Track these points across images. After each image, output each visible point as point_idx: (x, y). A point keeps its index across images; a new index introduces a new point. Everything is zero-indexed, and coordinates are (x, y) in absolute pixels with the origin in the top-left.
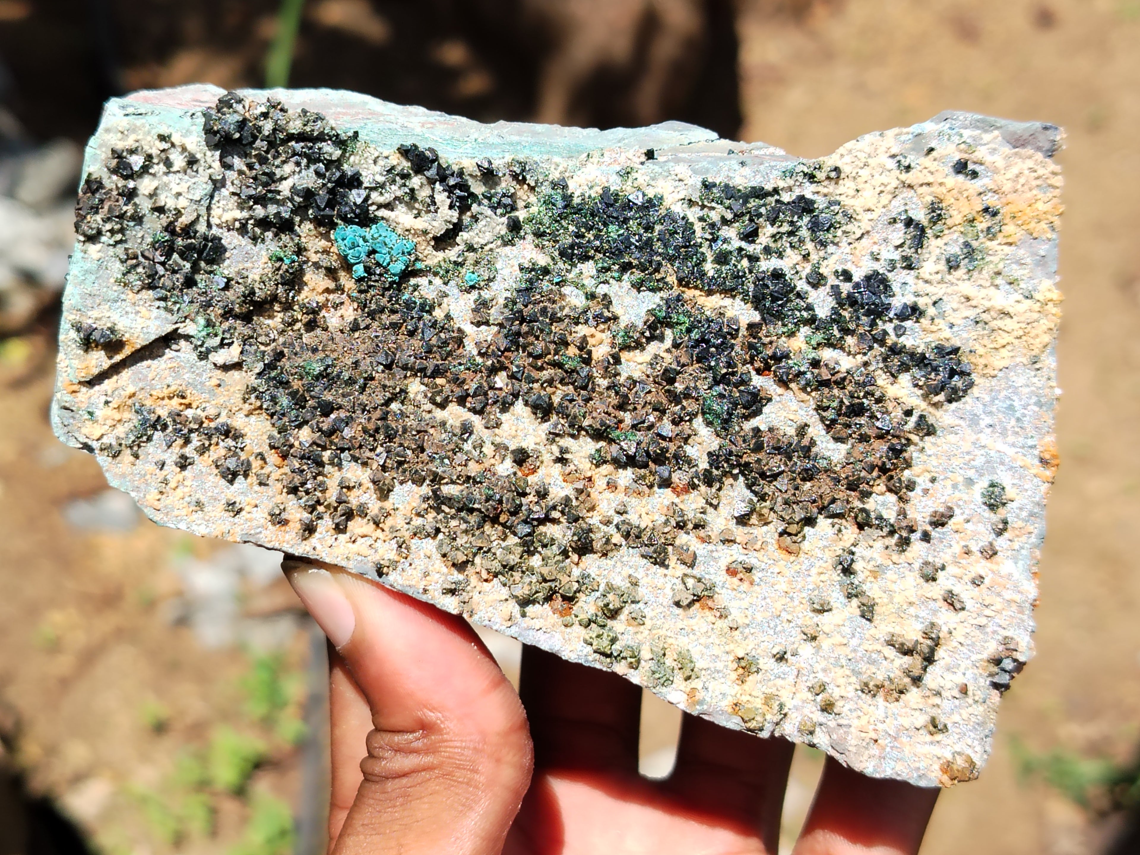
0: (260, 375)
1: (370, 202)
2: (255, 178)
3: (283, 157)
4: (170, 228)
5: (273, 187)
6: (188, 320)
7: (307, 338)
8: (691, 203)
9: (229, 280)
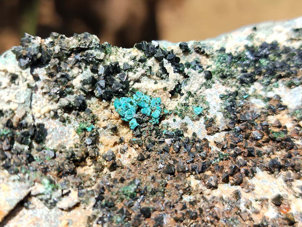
0: (95, 206)
1: (129, 80)
2: (56, 81)
3: (70, 65)
4: (9, 124)
5: (69, 84)
6: (36, 184)
7: (113, 174)
8: (292, 40)
9: (55, 151)
